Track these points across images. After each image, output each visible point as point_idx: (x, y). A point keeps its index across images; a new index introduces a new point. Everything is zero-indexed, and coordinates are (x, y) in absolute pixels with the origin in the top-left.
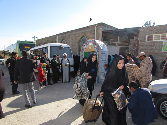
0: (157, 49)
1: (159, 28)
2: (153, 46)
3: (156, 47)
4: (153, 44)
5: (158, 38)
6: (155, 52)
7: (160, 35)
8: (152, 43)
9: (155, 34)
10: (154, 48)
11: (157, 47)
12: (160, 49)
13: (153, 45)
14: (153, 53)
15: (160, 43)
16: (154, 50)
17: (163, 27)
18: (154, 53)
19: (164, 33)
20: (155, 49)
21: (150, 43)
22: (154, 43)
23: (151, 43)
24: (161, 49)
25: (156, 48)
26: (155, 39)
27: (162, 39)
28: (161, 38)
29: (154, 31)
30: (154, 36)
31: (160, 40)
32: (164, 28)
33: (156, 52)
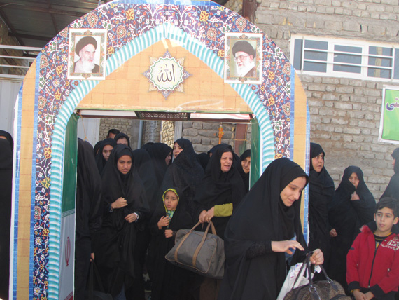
0: (353, 123)
2: (334, 101)
3: (346, 111)
4: (334, 92)
5: (348, 59)
6: (342, 140)
7: (359, 50)
8: (330, 88)
9: (337, 36)
10: (337, 117)
11: (352, 114)
12: (366, 124)
13: (332, 97)
14: (333, 146)
15: (367, 92)
16: (340, 130)
17: (382, 9)
18: (338, 145)
19: (385, 38)
20: (341, 122)
21: (317, 88)
22: (340, 90)
23: (323, 88)
24: (372, 125)
25: (347, 118)
26: (336, 68)
27: (371, 72)
28: (365, 63)
29: (339, 19)
30: (331, 49)
31: (363, 76)
32: (385, 13)
33: (348, 138)
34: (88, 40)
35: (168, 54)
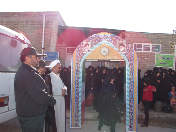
0: (148, 62)
1: (150, 36)
2: (144, 57)
3: (147, 60)
4: (144, 55)
5: (147, 48)
6: (146, 66)
7: (150, 46)
8: (143, 55)
9: (144, 43)
10: (145, 61)
11: (148, 60)
12: (151, 62)
13: (143, 57)
14: (144, 68)
15: (152, 55)
16: (145, 64)
18: (145, 67)
19: (156, 43)
20: (145, 62)
21: (140, 55)
22: (145, 55)
23: (141, 55)
24: (153, 63)
25: (147, 61)
26: (144, 50)
28: (151, 48)
29: (145, 39)
30: (143, 46)
31: (151, 51)
32: (156, 37)
33: (147, 66)
34: (87, 44)
35: (105, 47)
